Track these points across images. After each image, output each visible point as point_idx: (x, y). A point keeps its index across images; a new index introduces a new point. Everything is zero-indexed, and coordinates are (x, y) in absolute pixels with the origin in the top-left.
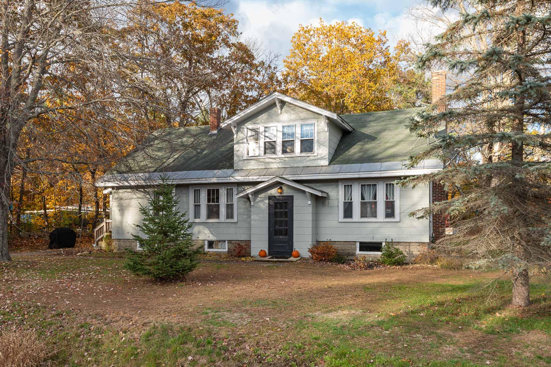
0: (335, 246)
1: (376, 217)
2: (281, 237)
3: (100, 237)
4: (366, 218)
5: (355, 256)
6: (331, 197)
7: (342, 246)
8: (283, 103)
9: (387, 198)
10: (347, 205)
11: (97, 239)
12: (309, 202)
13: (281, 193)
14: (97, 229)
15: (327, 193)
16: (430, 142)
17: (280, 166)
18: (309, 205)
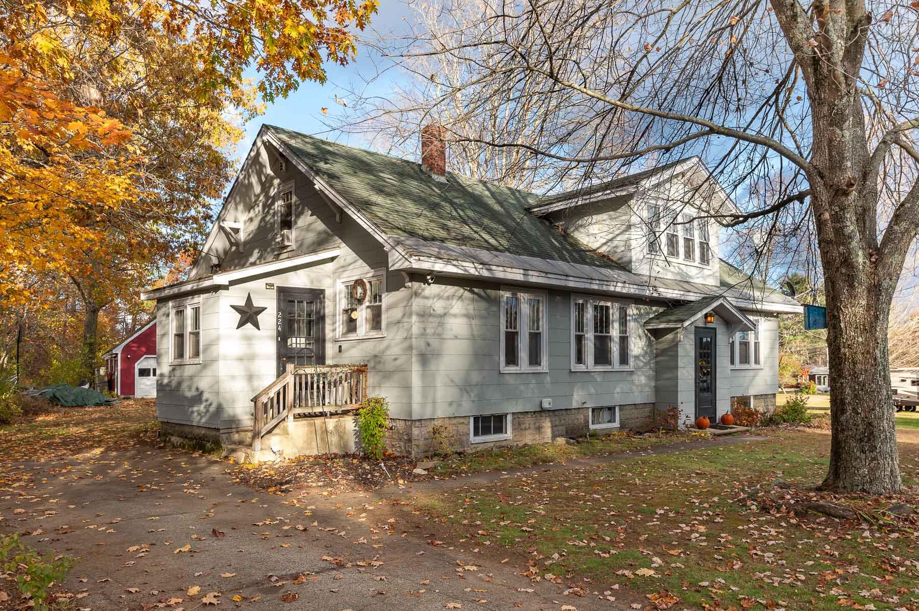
1: (747, 363)
2: (705, 394)
3: (274, 422)
4: (742, 364)
13: (710, 323)
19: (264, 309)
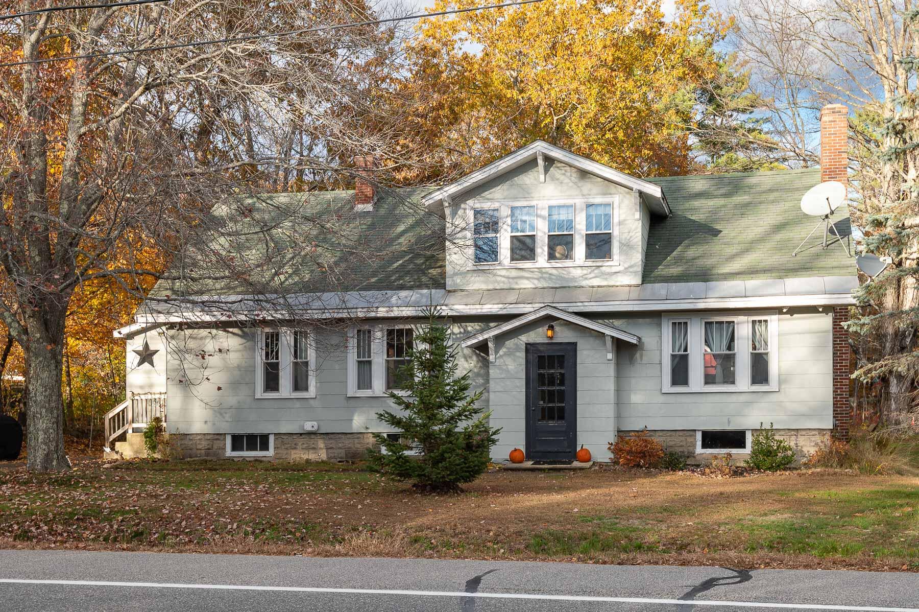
0: (656, 439)
1: (733, 383)
2: (551, 423)
3: (119, 432)
4: (714, 385)
5: (694, 457)
6: (646, 344)
7: (669, 439)
8: (550, 161)
9: (754, 348)
10: (677, 360)
11: (111, 439)
12: (610, 356)
13: (551, 338)
14: (111, 415)
15: (640, 338)
16: (828, 243)
17: (540, 285)
18: (609, 360)
19: (157, 351)
